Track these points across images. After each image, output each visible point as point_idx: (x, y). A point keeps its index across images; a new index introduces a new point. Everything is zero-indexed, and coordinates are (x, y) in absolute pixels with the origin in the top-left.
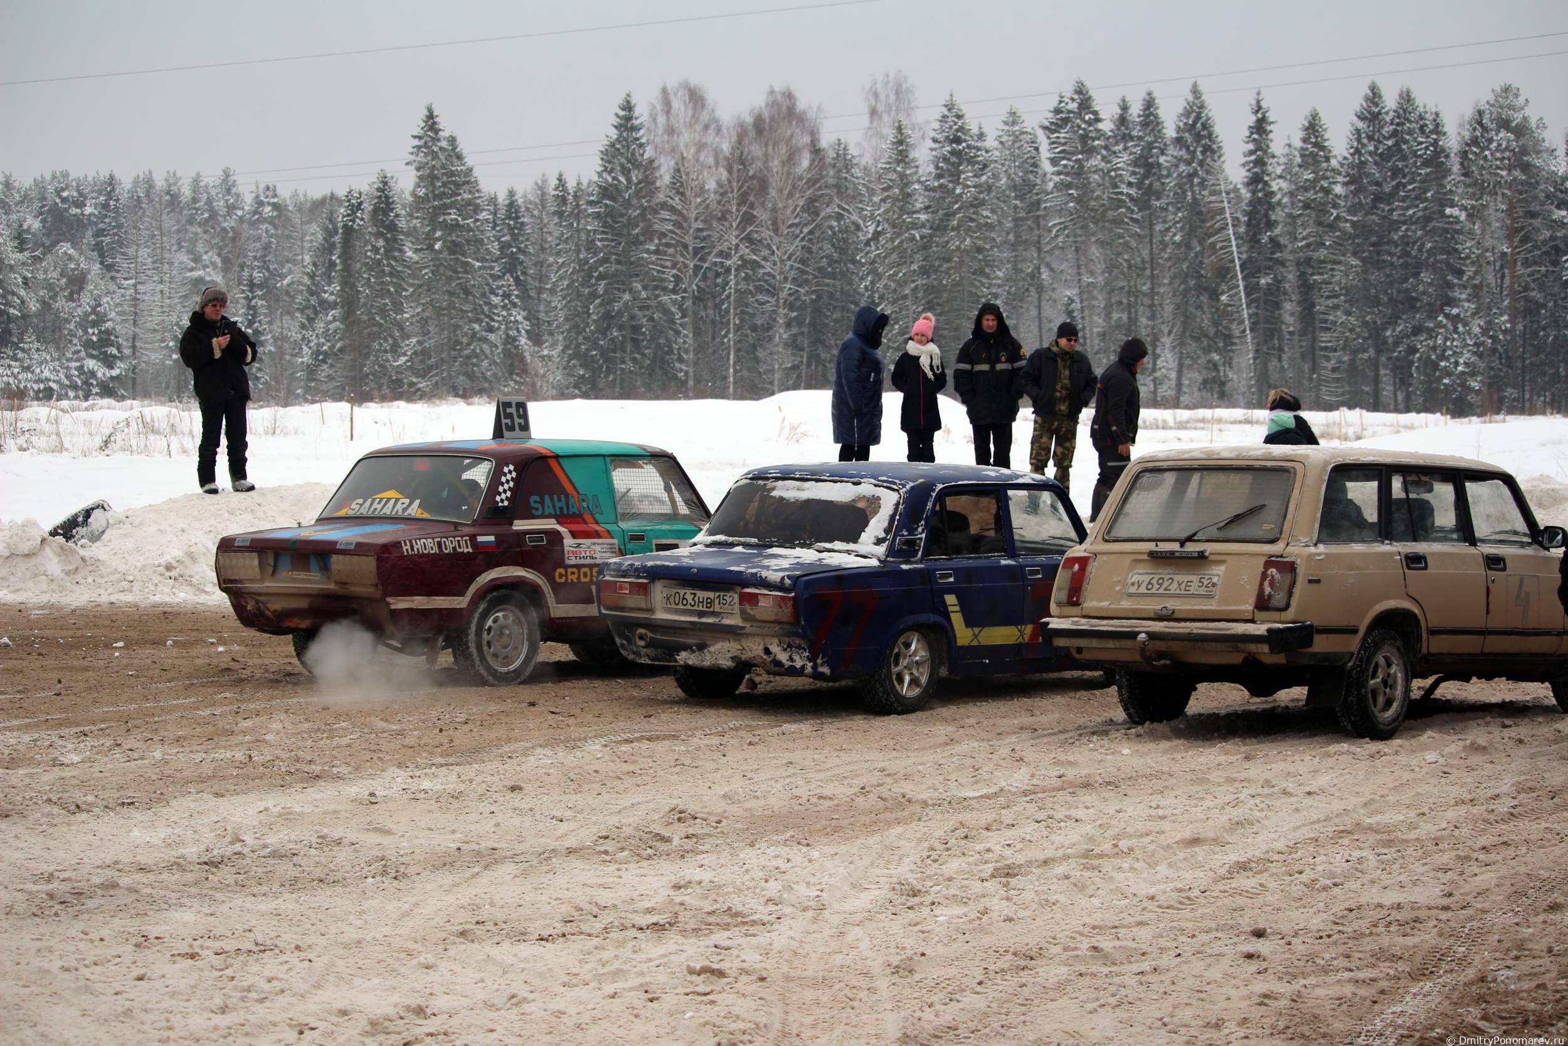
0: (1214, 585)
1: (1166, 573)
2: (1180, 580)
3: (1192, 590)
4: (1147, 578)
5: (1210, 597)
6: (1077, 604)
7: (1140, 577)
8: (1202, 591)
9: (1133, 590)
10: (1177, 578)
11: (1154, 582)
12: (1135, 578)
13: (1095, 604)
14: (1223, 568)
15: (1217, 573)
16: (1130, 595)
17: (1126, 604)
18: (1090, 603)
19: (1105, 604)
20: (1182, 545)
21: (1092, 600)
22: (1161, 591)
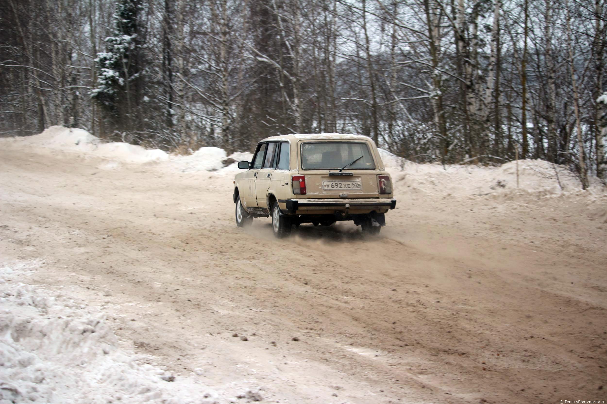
0: (359, 185)
1: (337, 181)
2: (344, 184)
3: (351, 187)
4: (330, 184)
5: (359, 190)
6: (305, 194)
7: (327, 183)
8: (355, 188)
9: (326, 188)
10: (343, 183)
11: (334, 184)
12: (325, 184)
13: (312, 193)
14: (360, 179)
15: (358, 181)
16: (325, 190)
17: (325, 193)
18: (309, 193)
19: (317, 193)
20: (340, 171)
21: (310, 192)
22: (338, 188)
